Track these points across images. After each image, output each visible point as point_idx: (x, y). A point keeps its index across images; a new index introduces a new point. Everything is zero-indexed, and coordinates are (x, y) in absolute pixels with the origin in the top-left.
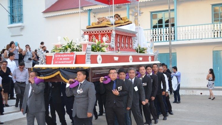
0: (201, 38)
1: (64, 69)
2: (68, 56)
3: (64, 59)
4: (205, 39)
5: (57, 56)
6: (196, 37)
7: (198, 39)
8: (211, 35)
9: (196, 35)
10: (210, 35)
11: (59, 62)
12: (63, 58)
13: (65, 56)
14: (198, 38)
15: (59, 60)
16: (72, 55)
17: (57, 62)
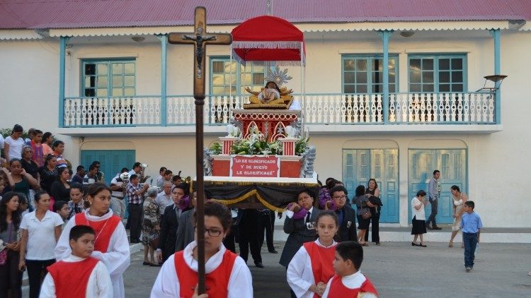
0: (326, 121)
1: (265, 185)
2: (264, 162)
3: (255, 167)
4: (335, 124)
5: (239, 161)
6: (317, 119)
7: (320, 124)
8: (340, 117)
9: (317, 114)
10: (338, 116)
11: (245, 173)
12: (253, 165)
13: (256, 161)
14: (320, 121)
15: (245, 169)
16: (274, 162)
17: (241, 172)
